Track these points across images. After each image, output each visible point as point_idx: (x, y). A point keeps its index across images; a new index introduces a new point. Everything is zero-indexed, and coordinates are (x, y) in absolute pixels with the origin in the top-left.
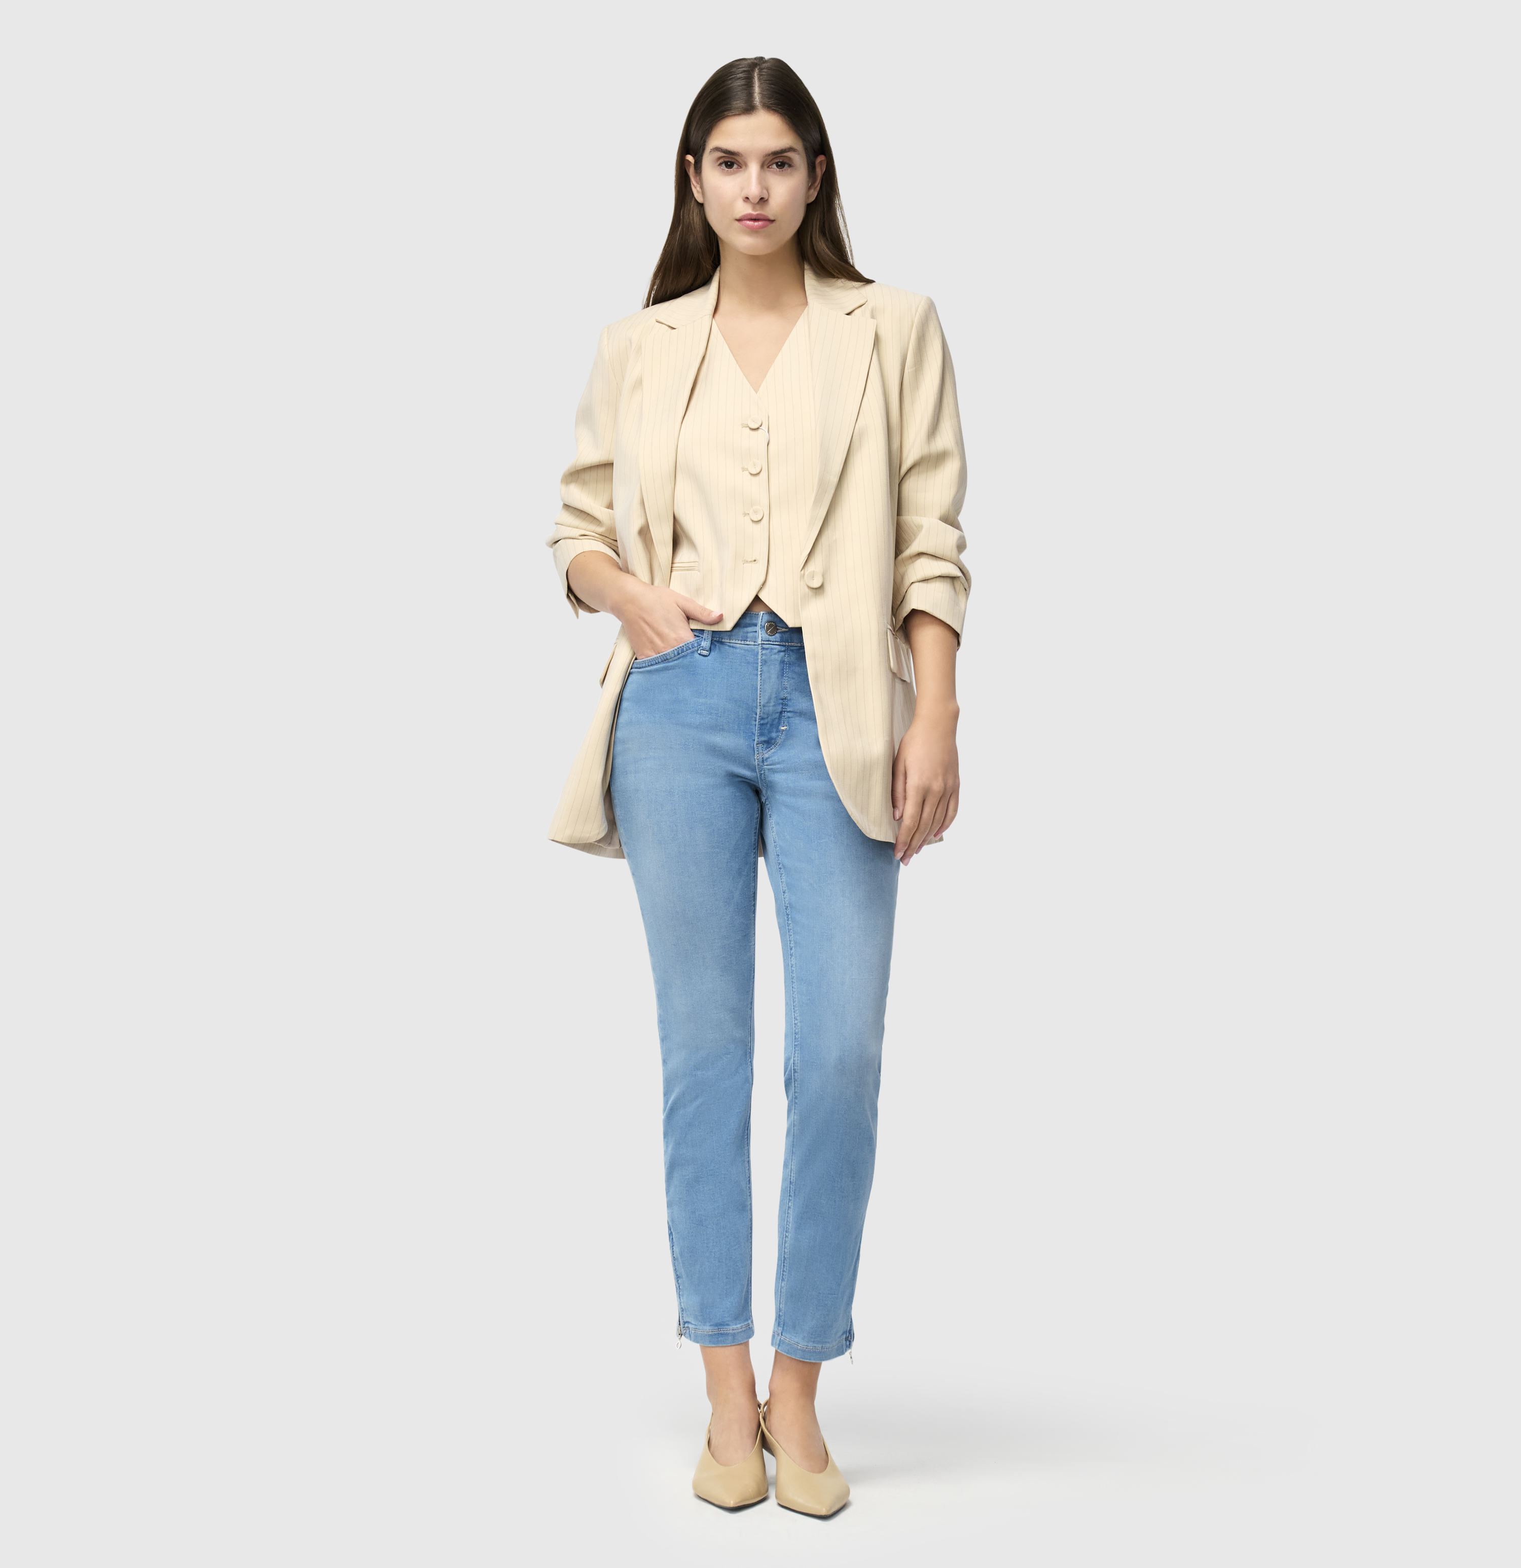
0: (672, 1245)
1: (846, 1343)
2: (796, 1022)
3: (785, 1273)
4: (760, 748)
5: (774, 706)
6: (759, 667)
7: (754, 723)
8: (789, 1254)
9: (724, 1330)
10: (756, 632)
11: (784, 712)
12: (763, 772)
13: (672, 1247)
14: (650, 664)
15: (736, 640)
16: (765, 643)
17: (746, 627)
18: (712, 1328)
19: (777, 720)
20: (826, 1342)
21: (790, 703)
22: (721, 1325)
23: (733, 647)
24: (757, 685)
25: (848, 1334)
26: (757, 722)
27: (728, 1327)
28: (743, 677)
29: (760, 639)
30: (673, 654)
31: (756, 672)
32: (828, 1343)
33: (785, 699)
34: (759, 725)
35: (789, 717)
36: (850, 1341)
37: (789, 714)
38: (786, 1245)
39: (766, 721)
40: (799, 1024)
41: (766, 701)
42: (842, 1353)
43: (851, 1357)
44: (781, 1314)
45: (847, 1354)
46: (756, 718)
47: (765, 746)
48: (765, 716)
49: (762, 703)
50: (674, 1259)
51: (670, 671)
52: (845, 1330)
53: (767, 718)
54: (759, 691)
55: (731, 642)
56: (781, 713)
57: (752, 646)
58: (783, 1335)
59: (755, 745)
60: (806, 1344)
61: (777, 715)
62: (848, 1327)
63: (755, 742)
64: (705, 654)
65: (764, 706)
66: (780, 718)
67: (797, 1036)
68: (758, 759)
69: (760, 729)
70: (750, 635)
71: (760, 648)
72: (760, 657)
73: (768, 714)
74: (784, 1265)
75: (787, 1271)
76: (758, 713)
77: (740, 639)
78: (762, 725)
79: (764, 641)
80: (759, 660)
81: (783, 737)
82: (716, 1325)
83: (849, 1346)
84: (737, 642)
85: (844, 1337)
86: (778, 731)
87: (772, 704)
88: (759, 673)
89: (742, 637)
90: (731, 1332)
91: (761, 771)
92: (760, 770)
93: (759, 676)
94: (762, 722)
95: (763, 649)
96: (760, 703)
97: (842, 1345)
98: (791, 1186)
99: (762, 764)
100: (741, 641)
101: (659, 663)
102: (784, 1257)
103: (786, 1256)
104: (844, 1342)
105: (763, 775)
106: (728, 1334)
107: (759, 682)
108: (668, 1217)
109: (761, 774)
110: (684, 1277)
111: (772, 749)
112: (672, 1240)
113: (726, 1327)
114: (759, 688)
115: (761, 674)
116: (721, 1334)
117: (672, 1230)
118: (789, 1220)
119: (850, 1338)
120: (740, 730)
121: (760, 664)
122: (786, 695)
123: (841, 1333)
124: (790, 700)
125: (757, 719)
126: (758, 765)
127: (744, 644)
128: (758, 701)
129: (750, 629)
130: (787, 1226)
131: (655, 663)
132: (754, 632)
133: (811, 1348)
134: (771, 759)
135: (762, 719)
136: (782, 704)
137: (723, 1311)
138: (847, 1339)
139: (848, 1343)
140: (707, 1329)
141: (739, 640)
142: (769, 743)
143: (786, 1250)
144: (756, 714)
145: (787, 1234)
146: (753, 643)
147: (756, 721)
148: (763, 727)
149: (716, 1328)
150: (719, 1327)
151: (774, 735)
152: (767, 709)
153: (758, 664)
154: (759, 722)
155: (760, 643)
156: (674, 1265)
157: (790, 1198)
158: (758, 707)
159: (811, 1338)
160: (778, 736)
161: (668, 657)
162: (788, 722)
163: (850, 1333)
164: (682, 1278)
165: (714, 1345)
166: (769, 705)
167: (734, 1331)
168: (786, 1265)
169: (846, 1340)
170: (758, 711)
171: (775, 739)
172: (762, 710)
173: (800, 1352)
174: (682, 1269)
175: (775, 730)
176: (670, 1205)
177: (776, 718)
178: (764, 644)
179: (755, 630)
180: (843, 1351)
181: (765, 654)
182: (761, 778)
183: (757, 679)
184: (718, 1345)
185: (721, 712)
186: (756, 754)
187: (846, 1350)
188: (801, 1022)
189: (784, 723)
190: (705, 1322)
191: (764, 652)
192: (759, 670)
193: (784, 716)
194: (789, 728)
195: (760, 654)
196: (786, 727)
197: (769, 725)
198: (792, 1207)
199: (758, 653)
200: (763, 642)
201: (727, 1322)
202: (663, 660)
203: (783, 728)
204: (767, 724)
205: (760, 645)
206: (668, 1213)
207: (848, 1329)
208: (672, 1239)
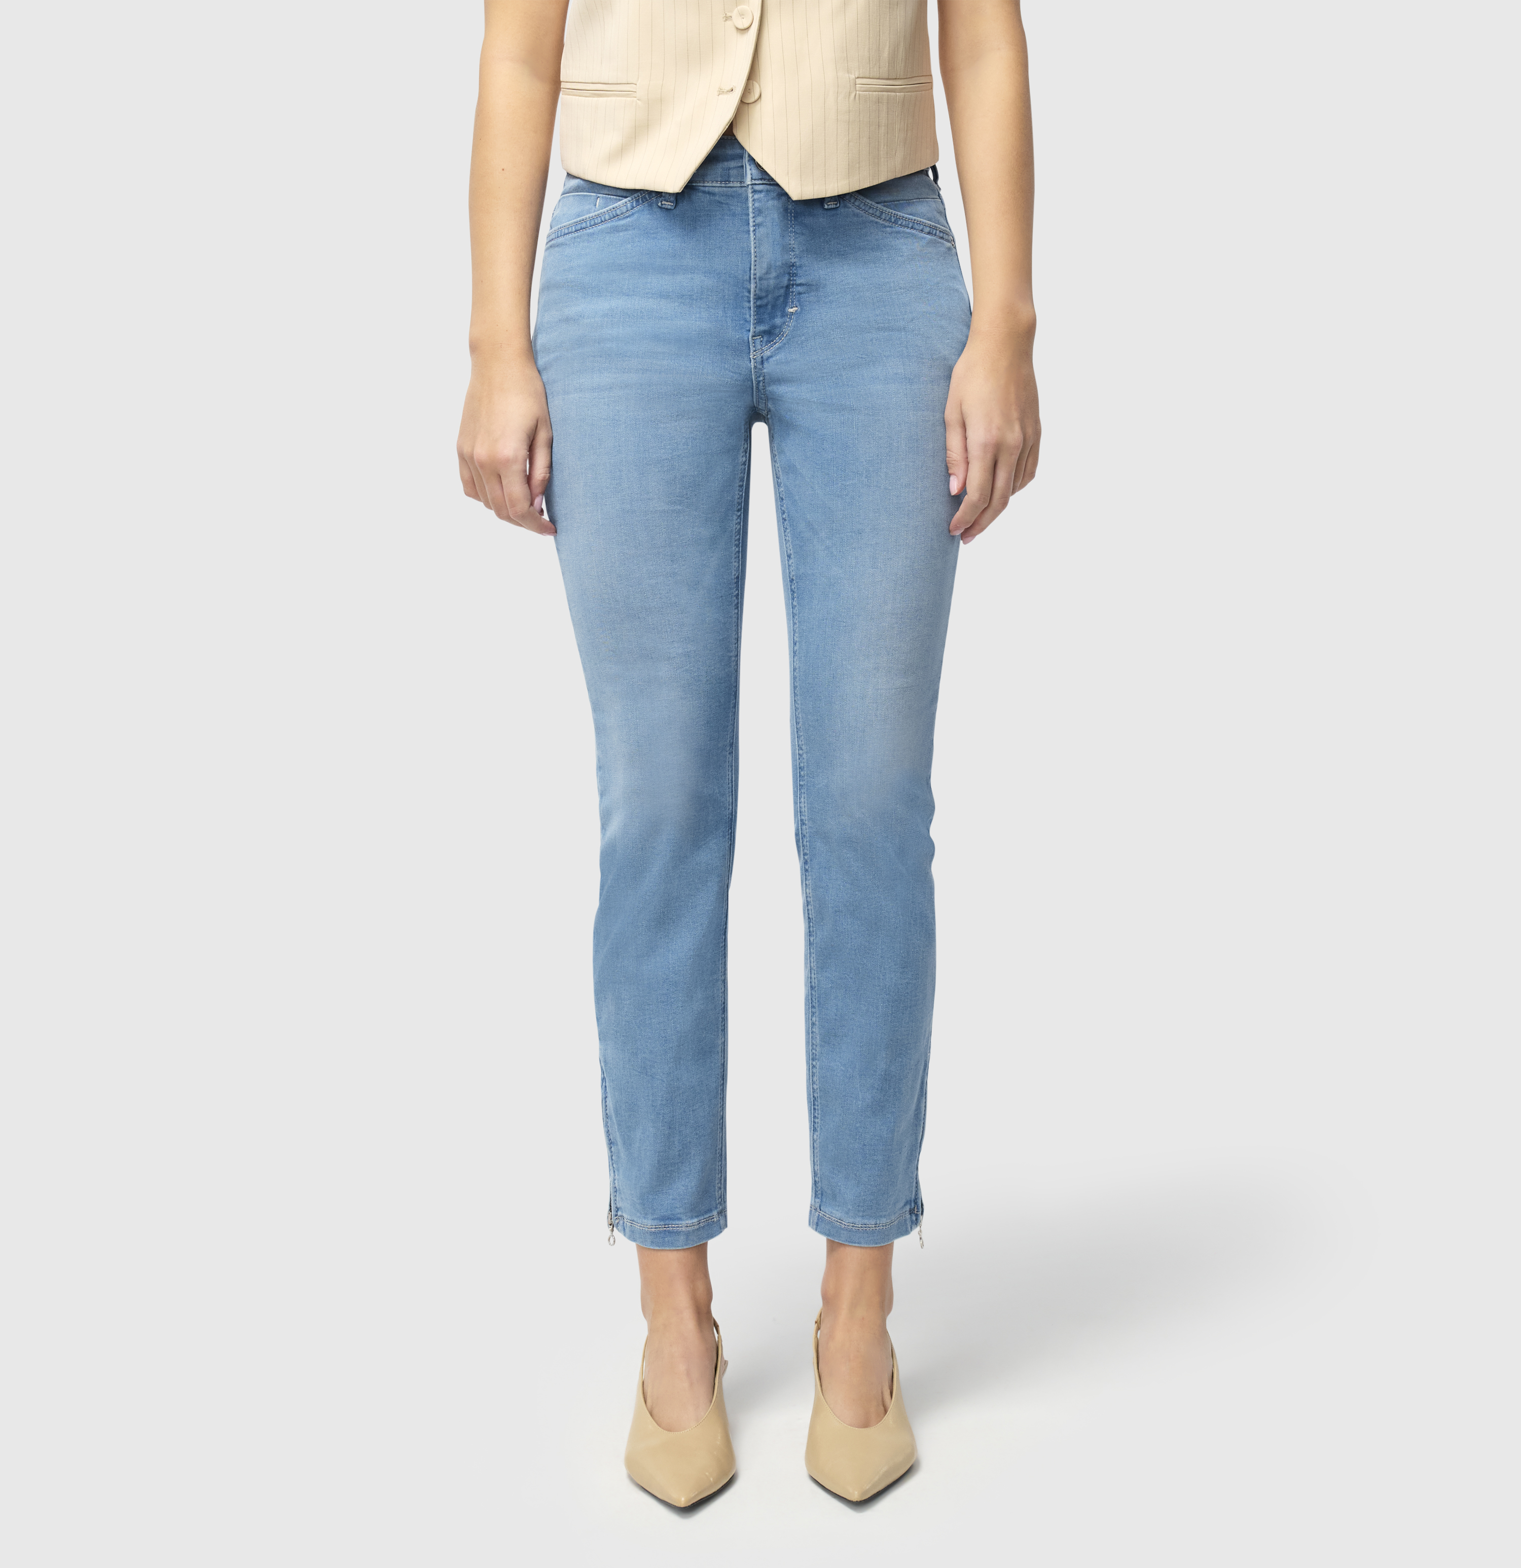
0: (604, 1096)
1: (911, 1218)
2: (801, 752)
3: (816, 1120)
4: (758, 342)
5: (777, 277)
6: (751, 220)
7: (747, 304)
8: (820, 1091)
9: (674, 1226)
10: (742, 166)
11: (793, 285)
12: (761, 378)
13: (605, 1098)
14: (592, 223)
15: (713, 182)
16: (757, 182)
17: (727, 160)
18: (655, 1222)
19: (782, 299)
20: (881, 1216)
21: (800, 272)
22: (669, 1219)
23: (709, 193)
24: (749, 247)
25: (913, 1205)
26: (752, 303)
27: (680, 1222)
28: (728, 237)
29: (749, 177)
30: (625, 207)
31: (746, 228)
32: (885, 1216)
33: (793, 266)
34: (754, 307)
35: (800, 293)
36: (917, 1215)
37: (800, 289)
38: (815, 1079)
39: (765, 301)
40: (805, 756)
41: (764, 271)
42: (906, 1232)
43: (921, 1238)
44: (817, 1179)
45: (915, 1232)
46: (749, 297)
47: (765, 339)
48: (764, 294)
49: (758, 275)
50: (607, 1116)
51: (621, 234)
52: (908, 1198)
53: (767, 296)
54: (753, 256)
55: (705, 185)
56: (788, 287)
57: (738, 189)
58: (822, 1209)
59: (750, 337)
60: (851, 1220)
61: (782, 291)
62: (911, 1195)
63: (751, 334)
64: (669, 207)
65: (761, 279)
66: (786, 295)
67: (802, 773)
68: (754, 359)
69: (757, 314)
70: (733, 172)
71: (750, 191)
72: (750, 205)
73: (767, 291)
74: (814, 1109)
75: (819, 1116)
76: (752, 290)
77: (719, 179)
78: (758, 307)
79: (755, 180)
80: (751, 210)
81: (792, 323)
82: (663, 1219)
83: (916, 1222)
84: (714, 184)
85: (908, 1209)
86: (784, 314)
87: (774, 274)
88: (752, 229)
89: (721, 176)
90: (684, 1229)
91: (759, 377)
92: (758, 375)
93: (752, 234)
94: (759, 303)
95: (754, 192)
96: (755, 274)
97: (905, 1220)
98: (814, 993)
99: (761, 367)
100: (721, 182)
101: (606, 220)
102: (814, 1096)
103: (816, 1095)
104: (908, 1216)
105: (761, 384)
106: (680, 1232)
107: (752, 243)
108: (600, 1055)
109: (759, 382)
110: (619, 1144)
111: (775, 343)
112: (604, 1088)
113: (677, 1222)
114: (752, 251)
115: (754, 231)
116: (669, 1232)
117: (605, 1075)
118: (815, 1043)
119: (916, 1210)
120: (727, 317)
121: (751, 215)
122: (793, 261)
123: (902, 1204)
124: (800, 266)
125: (752, 299)
126: (755, 367)
127: (726, 187)
128: (752, 271)
129: (732, 164)
130: (814, 1051)
131: (600, 221)
132: (739, 167)
133: (860, 1226)
134: (774, 358)
135: (758, 298)
136: (789, 274)
137: (673, 1199)
138: (911, 1212)
139: (914, 1218)
140: (649, 1223)
141: (717, 181)
142: (770, 334)
143: (815, 1087)
144: (749, 292)
145: (814, 1063)
146: (739, 185)
147: (749, 302)
148: (762, 310)
149: (662, 1223)
150: (667, 1222)
151: (778, 321)
152: (765, 282)
153: (748, 215)
154: (754, 303)
155: (749, 183)
156: (606, 1125)
157: (814, 1010)
158: (752, 281)
159: (859, 1211)
160: (784, 323)
161: (618, 212)
162: (799, 301)
163: (916, 1203)
164: (617, 1145)
165: (658, 1248)
166: (768, 276)
167: (688, 1229)
168: (816, 1107)
169: (910, 1214)
170: (753, 286)
171: (780, 327)
172: (758, 285)
173: (845, 1232)
174: (617, 1133)
175: (779, 314)
176: (603, 1037)
177: (780, 296)
178: (756, 184)
179: (740, 165)
180: (907, 1228)
181: (759, 200)
182: (757, 388)
183: (749, 237)
184: (663, 1248)
185: (698, 293)
186: (752, 351)
187: (911, 1228)
188: (807, 753)
189: (793, 302)
190: (646, 1214)
191: (756, 196)
192: (751, 224)
193: (792, 292)
194: (801, 309)
195: (750, 200)
196: (796, 309)
197: (769, 307)
198: (817, 1023)
199: (747, 199)
200: (754, 182)
201: (679, 1215)
202: (612, 216)
203: (791, 310)
204: (766, 305)
205: (750, 186)
206: (600, 1049)
207: (913, 1197)
208: (606, 1087)
